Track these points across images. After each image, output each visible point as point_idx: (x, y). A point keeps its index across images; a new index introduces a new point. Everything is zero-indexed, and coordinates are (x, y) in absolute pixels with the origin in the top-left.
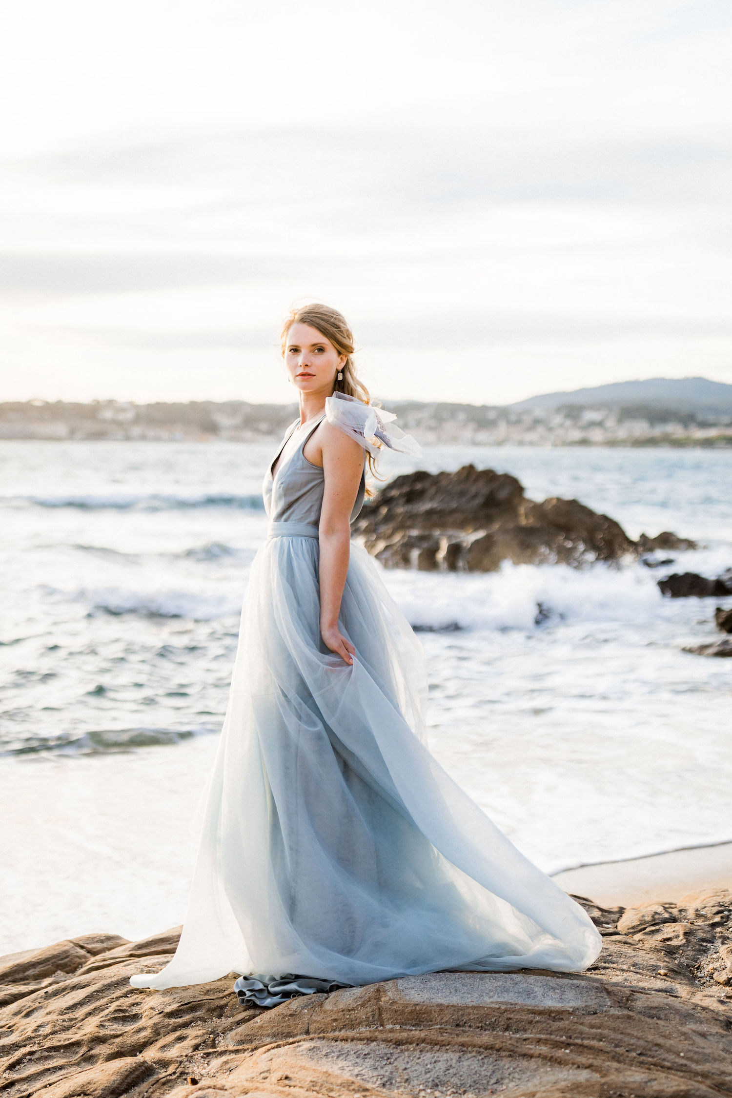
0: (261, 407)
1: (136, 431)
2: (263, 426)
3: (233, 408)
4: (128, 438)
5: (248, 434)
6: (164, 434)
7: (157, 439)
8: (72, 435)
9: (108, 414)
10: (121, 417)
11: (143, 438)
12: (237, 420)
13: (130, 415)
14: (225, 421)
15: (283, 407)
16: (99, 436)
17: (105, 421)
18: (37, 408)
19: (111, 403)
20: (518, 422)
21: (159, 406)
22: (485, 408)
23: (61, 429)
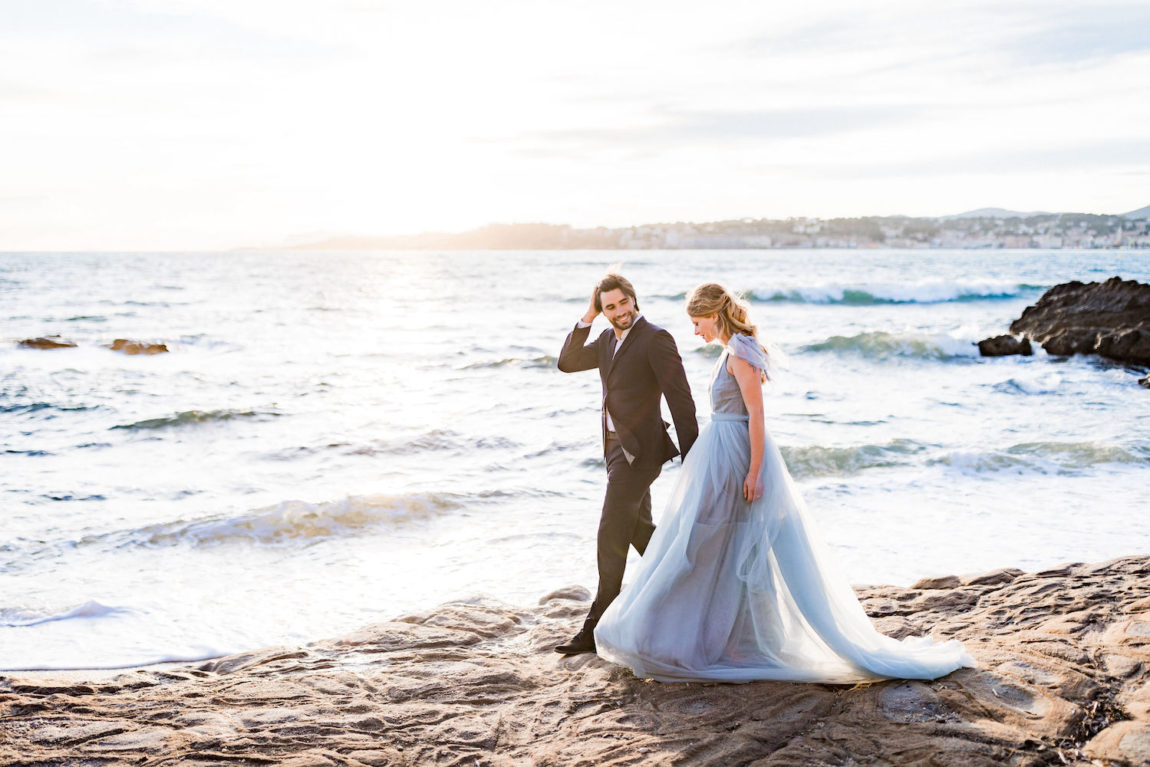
0: (918, 220)
1: (821, 241)
2: (920, 236)
3: (896, 221)
4: (815, 246)
5: (908, 242)
6: (842, 243)
7: (836, 247)
8: (773, 245)
9: (801, 229)
10: (809, 230)
11: (827, 246)
12: (900, 231)
13: (817, 229)
14: (889, 232)
15: (936, 220)
16: (794, 245)
17: (798, 233)
18: (748, 225)
19: (802, 219)
20: (1133, 228)
21: (839, 221)
22: (1105, 217)
23: (766, 240)
